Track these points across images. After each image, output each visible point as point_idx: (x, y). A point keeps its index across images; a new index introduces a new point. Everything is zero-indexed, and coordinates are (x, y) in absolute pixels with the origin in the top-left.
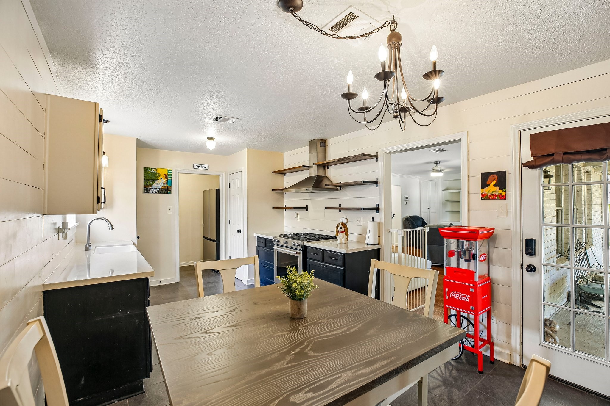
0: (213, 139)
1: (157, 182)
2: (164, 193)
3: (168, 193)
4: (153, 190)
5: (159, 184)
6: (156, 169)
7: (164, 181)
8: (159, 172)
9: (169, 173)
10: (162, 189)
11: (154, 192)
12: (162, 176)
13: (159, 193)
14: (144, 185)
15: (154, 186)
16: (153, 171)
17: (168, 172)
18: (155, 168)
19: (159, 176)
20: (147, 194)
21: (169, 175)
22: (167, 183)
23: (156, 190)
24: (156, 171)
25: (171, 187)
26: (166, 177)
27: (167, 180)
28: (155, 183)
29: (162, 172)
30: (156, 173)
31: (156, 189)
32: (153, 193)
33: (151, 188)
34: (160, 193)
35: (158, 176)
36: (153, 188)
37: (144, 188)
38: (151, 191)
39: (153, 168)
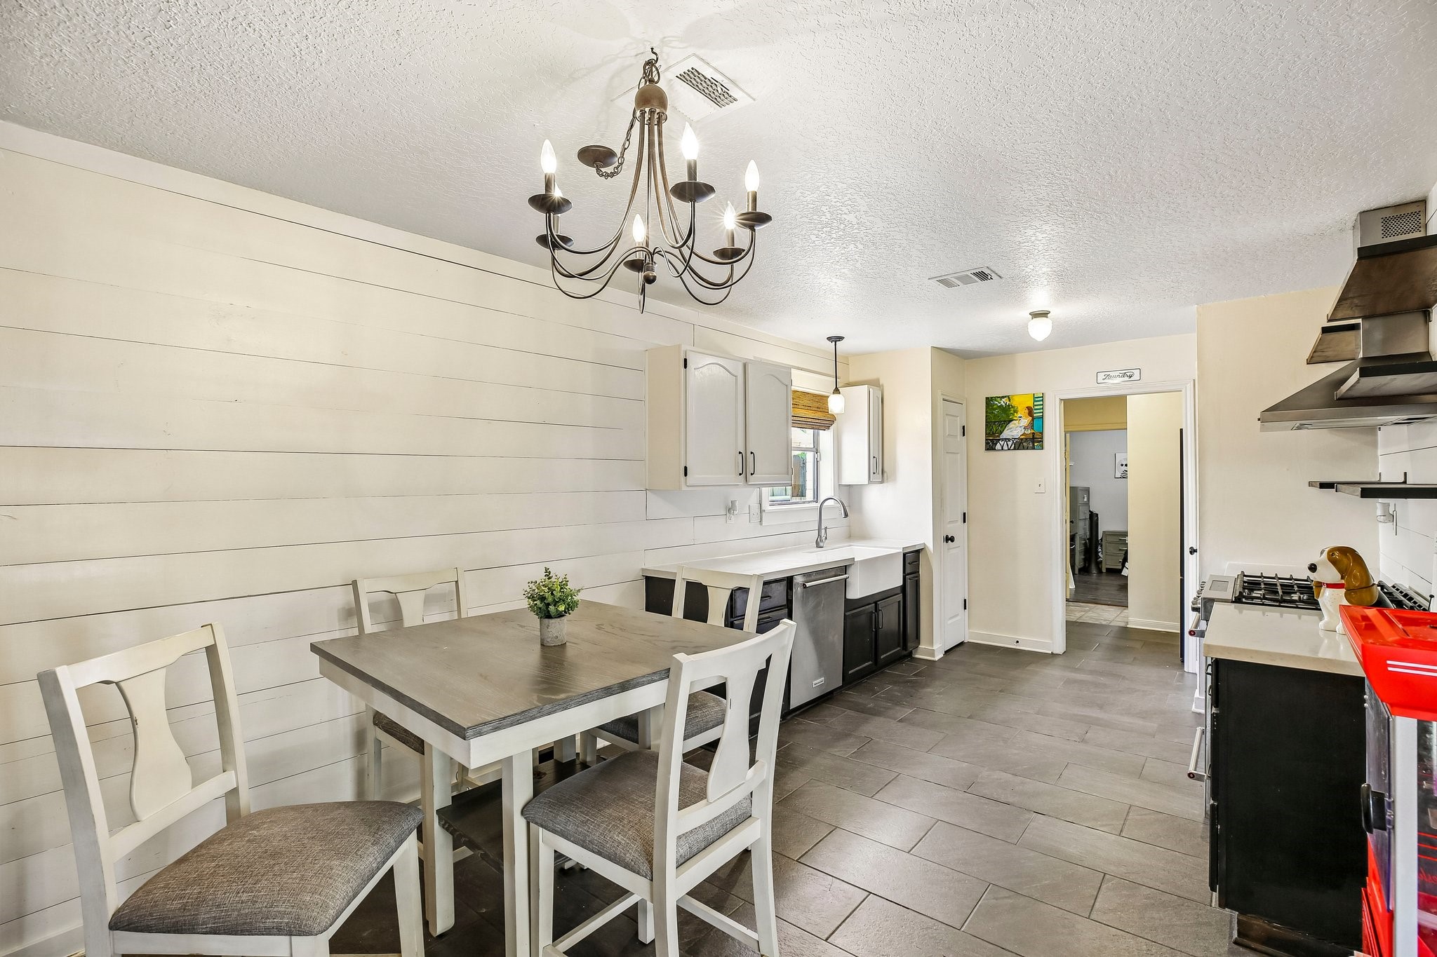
1: (1011, 425)
2: (1027, 449)
3: (1034, 449)
4: (1002, 443)
5: (1016, 430)
6: (1009, 398)
7: (1026, 421)
8: (1015, 402)
9: (1035, 403)
10: (1022, 439)
11: (1005, 447)
12: (1022, 412)
13: (1015, 449)
14: (986, 434)
15: (1006, 434)
16: (1002, 403)
17: (1035, 401)
18: (1006, 397)
19: (1016, 411)
20: (991, 453)
21: (1036, 407)
22: (1032, 425)
23: (1010, 443)
24: (1008, 402)
26: (1030, 411)
27: (1033, 420)
28: (1006, 428)
29: (1021, 403)
30: (1009, 405)
31: (1009, 440)
32: (1002, 449)
33: (999, 440)
34: (1018, 449)
35: (1012, 412)
36: (1002, 440)
37: (986, 440)
38: (998, 447)
39: (1003, 397)
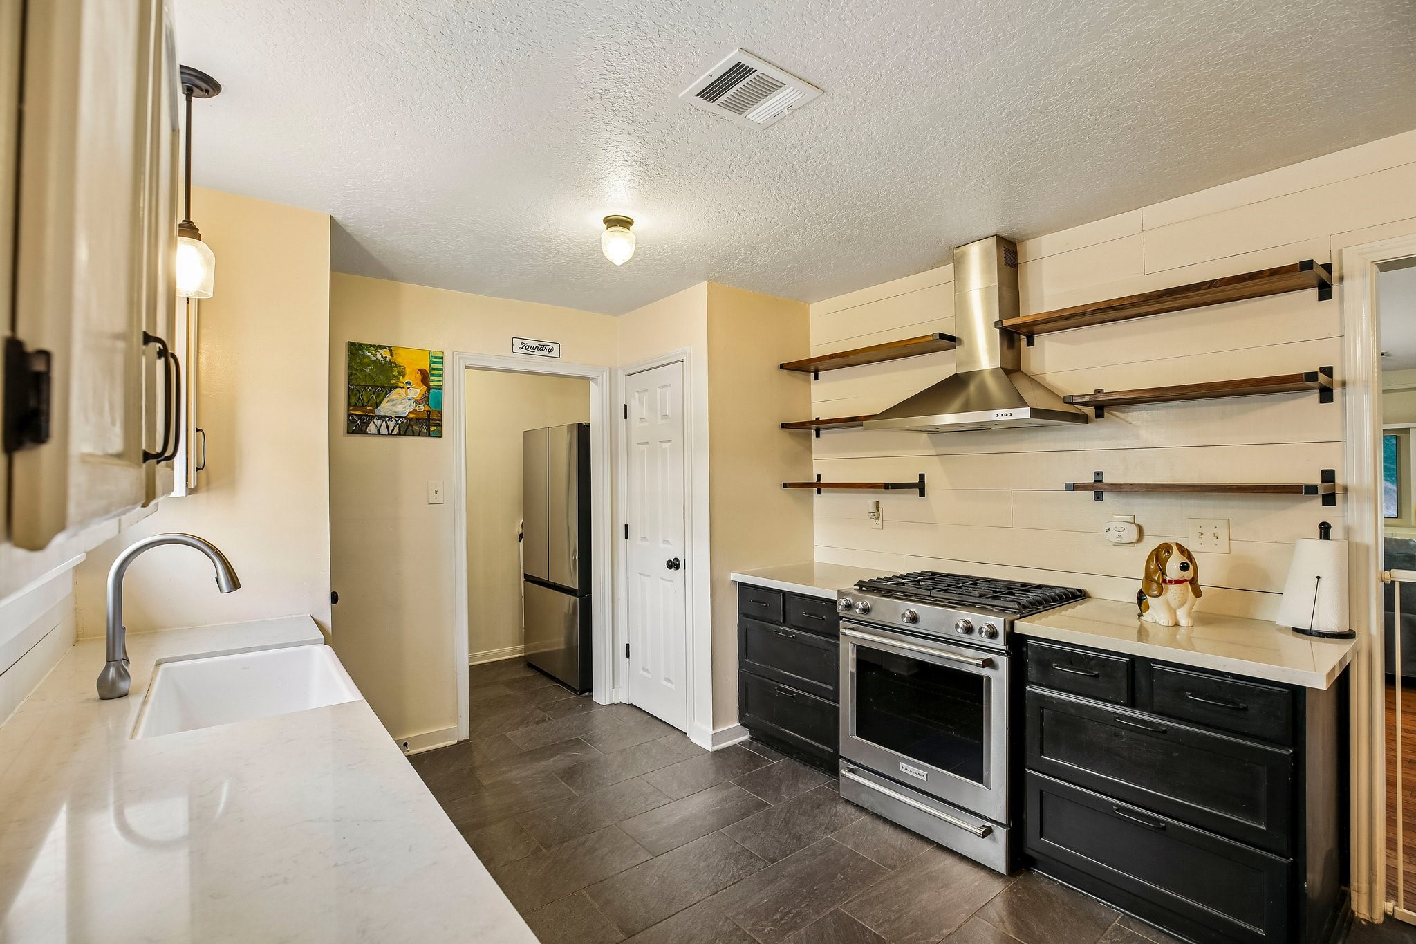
0: (625, 223)
1: (394, 395)
2: (419, 435)
3: (429, 436)
4: (378, 423)
5: (401, 403)
6: (390, 350)
7: (417, 391)
8: (400, 359)
9: (433, 366)
10: (411, 419)
11: (384, 431)
12: (411, 377)
13: (399, 434)
14: (349, 404)
15: (385, 408)
16: (379, 356)
17: (432, 362)
18: (385, 347)
19: (402, 373)
20: (358, 439)
21: (433, 372)
22: (426, 398)
23: (391, 425)
24: (389, 357)
25: (440, 413)
26: (425, 377)
27: (429, 389)
28: (386, 400)
29: (411, 363)
30: (390, 362)
31: (390, 418)
32: (379, 433)
33: (373, 417)
34: (405, 435)
35: (395, 373)
36: (379, 417)
37: (349, 415)
38: (372, 428)
39: (381, 347)
